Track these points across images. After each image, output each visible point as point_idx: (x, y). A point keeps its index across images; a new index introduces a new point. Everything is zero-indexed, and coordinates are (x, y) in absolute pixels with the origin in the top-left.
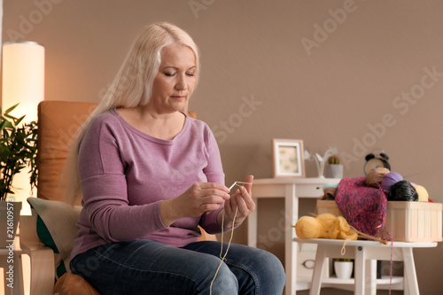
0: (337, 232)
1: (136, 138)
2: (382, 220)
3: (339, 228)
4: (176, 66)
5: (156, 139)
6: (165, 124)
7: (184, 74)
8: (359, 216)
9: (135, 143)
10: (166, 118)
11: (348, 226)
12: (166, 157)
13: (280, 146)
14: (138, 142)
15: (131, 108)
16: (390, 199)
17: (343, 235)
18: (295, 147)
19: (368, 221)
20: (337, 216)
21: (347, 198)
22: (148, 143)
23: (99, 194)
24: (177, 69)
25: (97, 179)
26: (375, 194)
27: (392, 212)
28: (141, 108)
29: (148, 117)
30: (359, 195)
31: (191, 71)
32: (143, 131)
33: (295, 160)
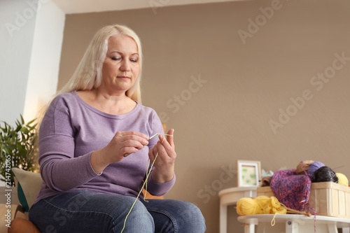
0: (269, 208)
1: (87, 111)
2: (306, 197)
3: (271, 205)
4: (121, 52)
5: (105, 114)
6: (115, 104)
7: (127, 59)
8: (288, 196)
9: (86, 115)
10: (116, 100)
11: (279, 203)
12: (113, 129)
13: (243, 166)
14: (89, 114)
15: (87, 90)
16: (313, 181)
17: (274, 210)
18: (254, 167)
19: (296, 200)
20: (270, 197)
21: (279, 183)
22: (98, 116)
23: (49, 151)
24: (120, 54)
25: (49, 138)
26: (302, 178)
27: (316, 191)
28: (95, 90)
29: (101, 97)
30: (289, 181)
31: (134, 58)
32: (95, 108)
33: (254, 176)
